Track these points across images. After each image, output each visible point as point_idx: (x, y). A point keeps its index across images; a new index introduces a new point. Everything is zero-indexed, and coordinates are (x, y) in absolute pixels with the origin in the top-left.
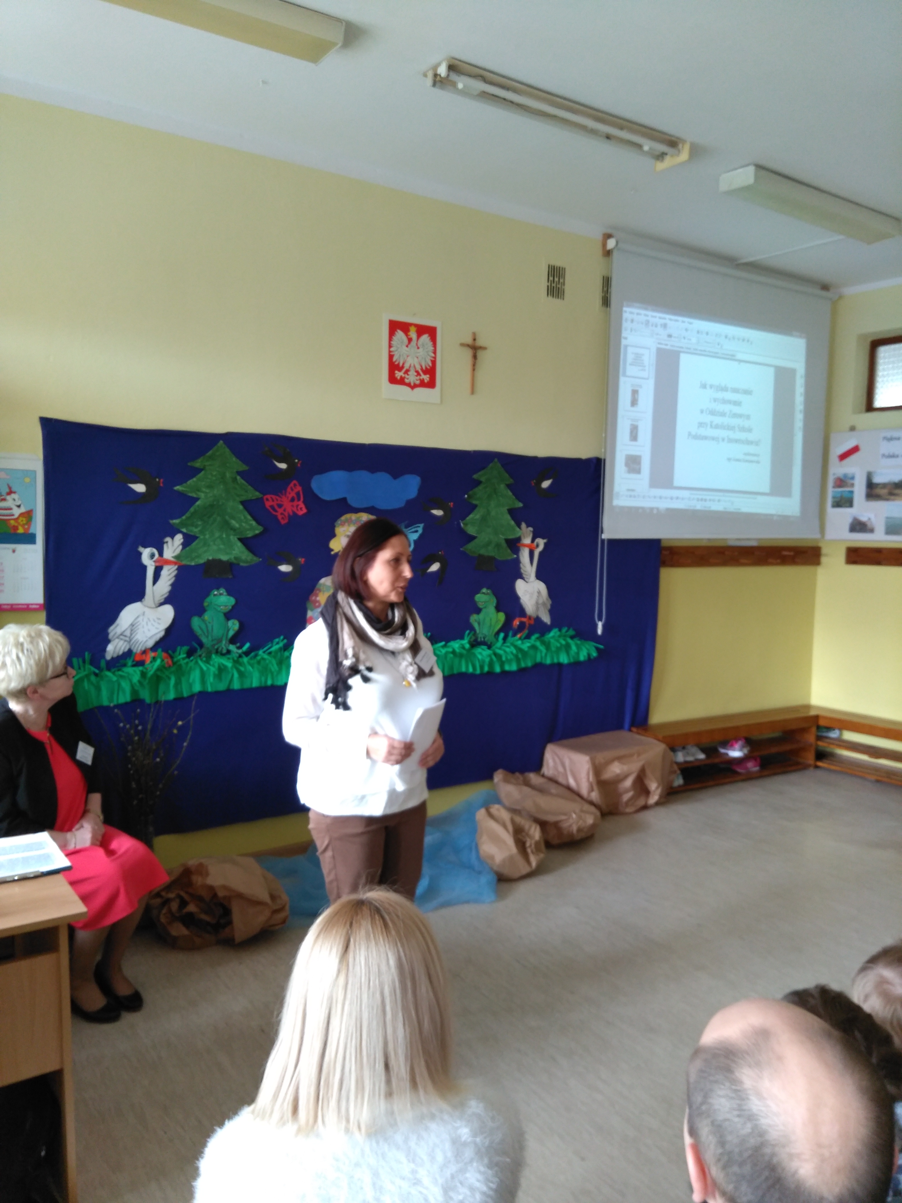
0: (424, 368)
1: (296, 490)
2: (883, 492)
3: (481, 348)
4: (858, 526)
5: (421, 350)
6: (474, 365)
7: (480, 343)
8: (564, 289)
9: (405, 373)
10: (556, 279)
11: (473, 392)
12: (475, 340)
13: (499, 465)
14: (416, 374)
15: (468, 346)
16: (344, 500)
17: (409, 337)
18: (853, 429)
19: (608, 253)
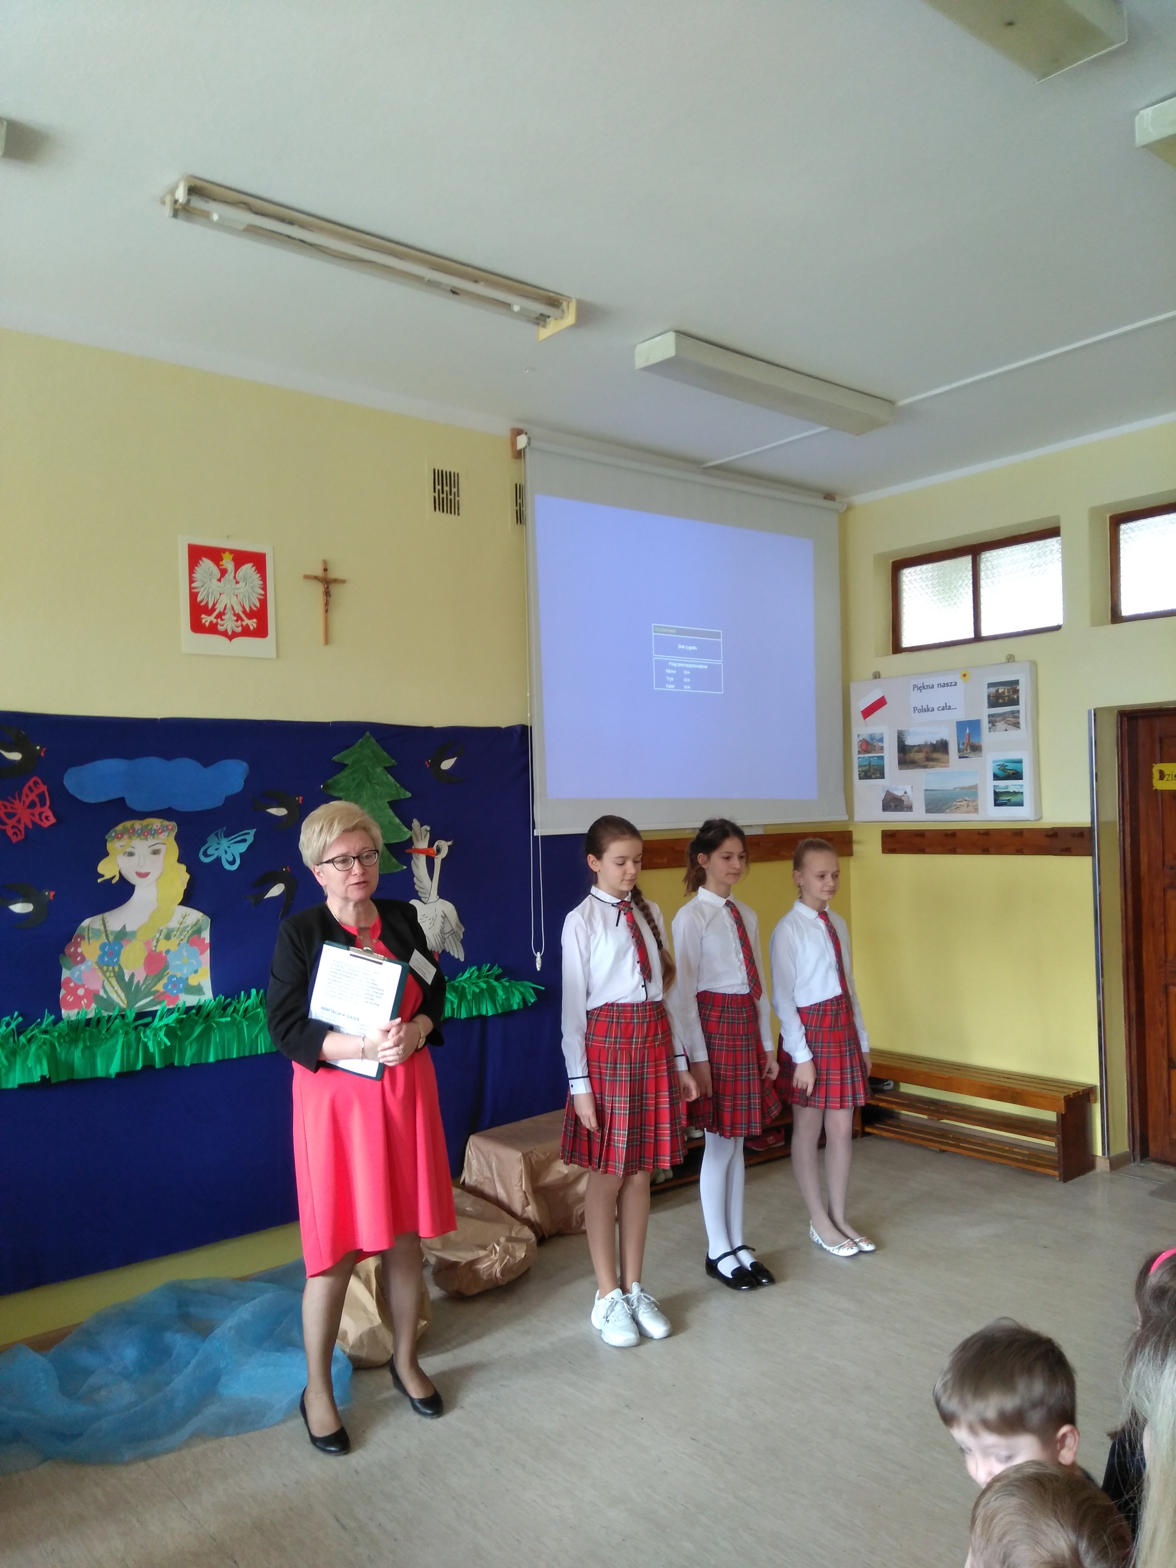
0: (248, 610)
1: (37, 792)
2: (920, 756)
3: (335, 581)
4: (893, 803)
5: (242, 584)
6: (327, 604)
7: (333, 574)
8: (458, 501)
9: (216, 617)
10: (446, 489)
11: (327, 642)
12: (325, 570)
13: (373, 740)
14: (235, 618)
15: (316, 578)
16: (122, 800)
17: (221, 567)
18: (877, 676)
19: (519, 455)
